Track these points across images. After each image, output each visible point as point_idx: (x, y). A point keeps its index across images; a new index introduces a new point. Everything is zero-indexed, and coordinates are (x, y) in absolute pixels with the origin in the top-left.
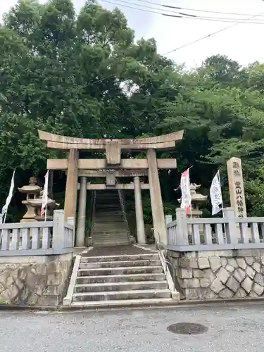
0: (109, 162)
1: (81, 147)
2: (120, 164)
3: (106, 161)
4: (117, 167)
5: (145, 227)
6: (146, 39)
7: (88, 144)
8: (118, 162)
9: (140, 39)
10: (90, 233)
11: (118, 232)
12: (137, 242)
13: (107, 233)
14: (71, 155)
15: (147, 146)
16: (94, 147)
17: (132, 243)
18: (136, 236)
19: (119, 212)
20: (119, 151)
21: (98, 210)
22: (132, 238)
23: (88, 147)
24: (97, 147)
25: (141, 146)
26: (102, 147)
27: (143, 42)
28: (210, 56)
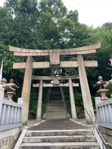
0: (52, 63)
1: (34, 55)
2: (59, 65)
3: (50, 63)
4: (57, 67)
5: (76, 108)
6: (73, 11)
7: (39, 53)
8: (58, 63)
9: (70, 11)
10: (45, 112)
11: (61, 112)
12: (71, 117)
13: (55, 112)
14: (28, 60)
15: (77, 53)
16: (42, 55)
17: (69, 117)
18: (71, 114)
19: (61, 100)
20: (59, 56)
21: (50, 99)
22: (69, 115)
23: (39, 55)
24: (45, 55)
25: (73, 53)
26: (47, 54)
27: (71, 11)
28: (105, 23)
